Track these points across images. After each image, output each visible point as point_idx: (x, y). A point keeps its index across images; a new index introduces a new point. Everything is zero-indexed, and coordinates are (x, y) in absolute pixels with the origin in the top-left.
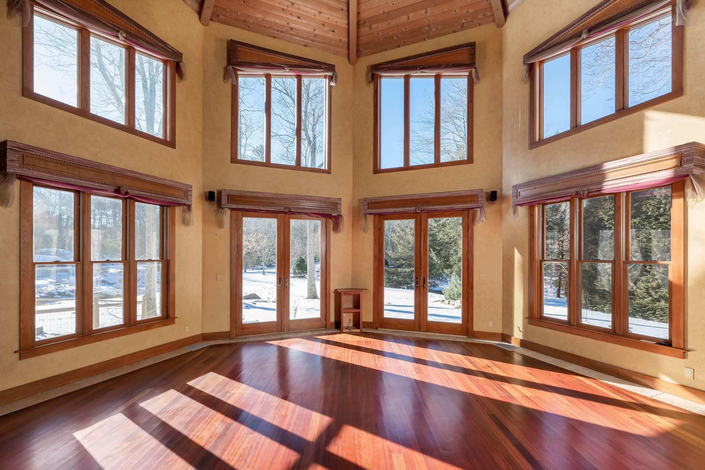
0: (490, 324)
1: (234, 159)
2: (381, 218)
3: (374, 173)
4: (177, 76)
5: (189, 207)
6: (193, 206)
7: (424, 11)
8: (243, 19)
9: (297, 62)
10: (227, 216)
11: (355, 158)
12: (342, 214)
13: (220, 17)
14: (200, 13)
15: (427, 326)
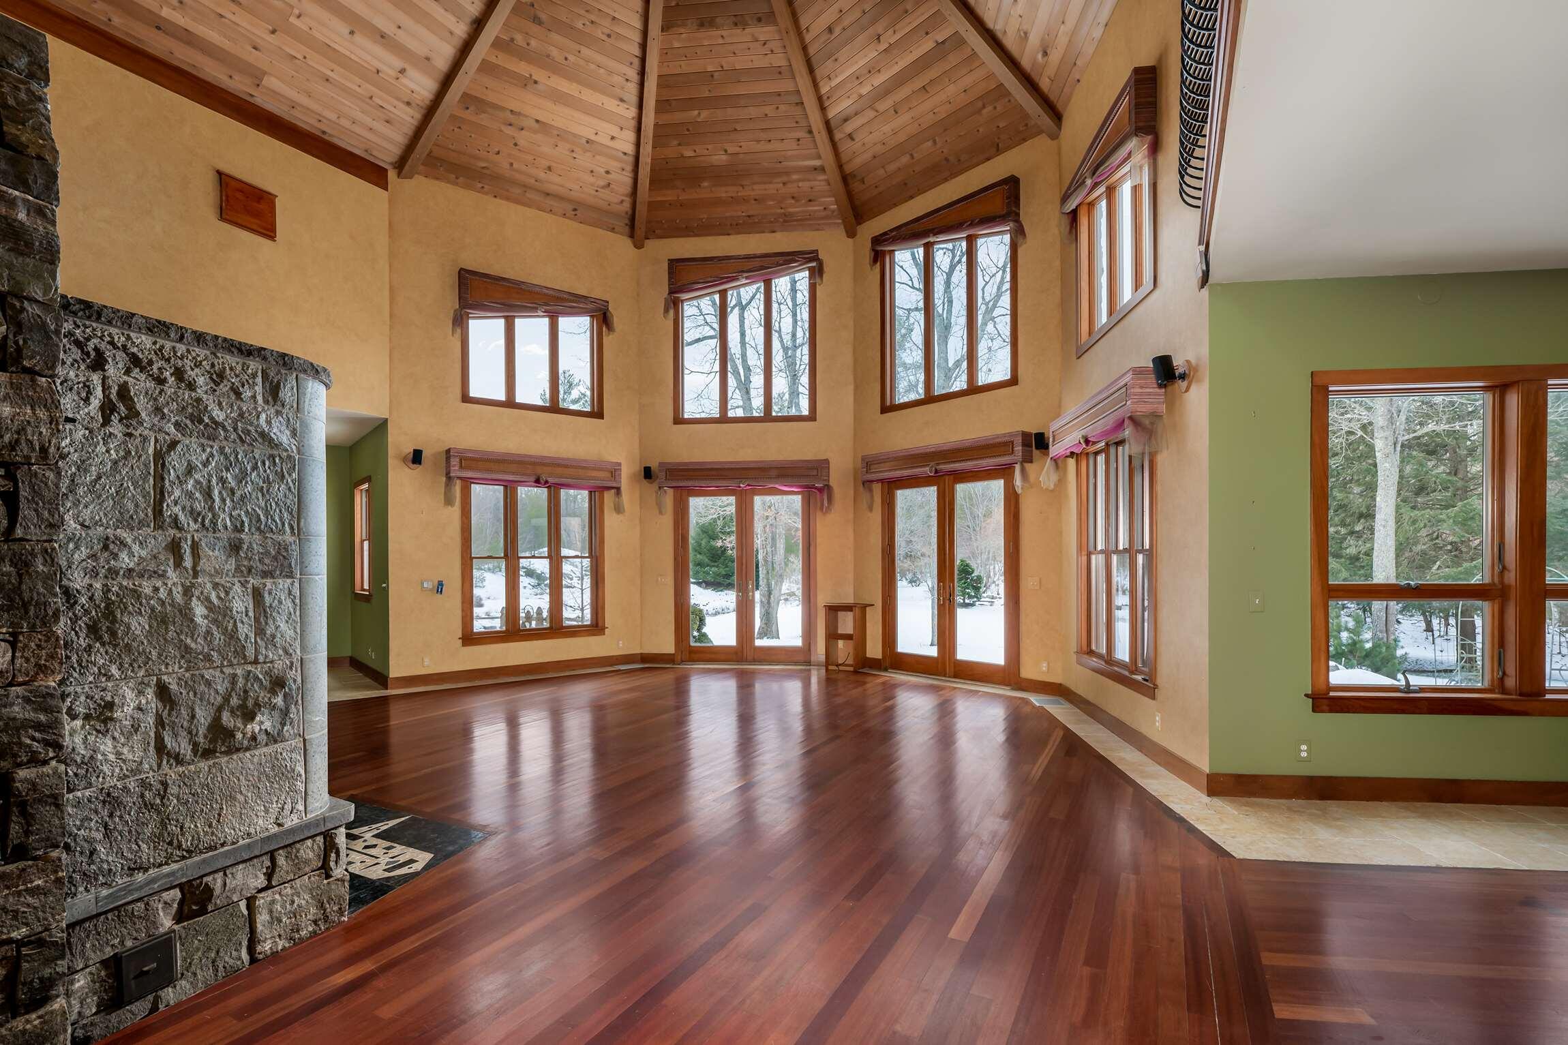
0: (1044, 667)
1: (679, 420)
2: (892, 485)
3: (882, 413)
4: (604, 329)
5: (618, 489)
6: (622, 489)
7: (930, 143)
8: (684, 226)
9: (757, 263)
10: (669, 498)
11: (856, 388)
12: (831, 484)
13: (656, 231)
14: (632, 236)
15: (955, 667)
